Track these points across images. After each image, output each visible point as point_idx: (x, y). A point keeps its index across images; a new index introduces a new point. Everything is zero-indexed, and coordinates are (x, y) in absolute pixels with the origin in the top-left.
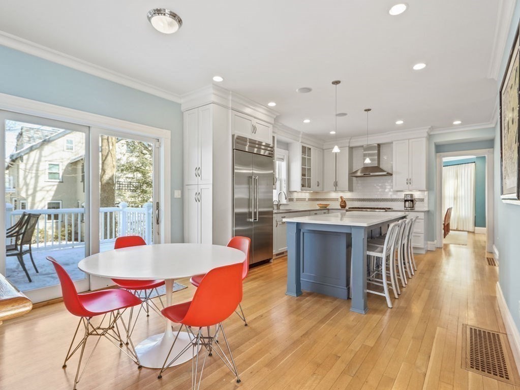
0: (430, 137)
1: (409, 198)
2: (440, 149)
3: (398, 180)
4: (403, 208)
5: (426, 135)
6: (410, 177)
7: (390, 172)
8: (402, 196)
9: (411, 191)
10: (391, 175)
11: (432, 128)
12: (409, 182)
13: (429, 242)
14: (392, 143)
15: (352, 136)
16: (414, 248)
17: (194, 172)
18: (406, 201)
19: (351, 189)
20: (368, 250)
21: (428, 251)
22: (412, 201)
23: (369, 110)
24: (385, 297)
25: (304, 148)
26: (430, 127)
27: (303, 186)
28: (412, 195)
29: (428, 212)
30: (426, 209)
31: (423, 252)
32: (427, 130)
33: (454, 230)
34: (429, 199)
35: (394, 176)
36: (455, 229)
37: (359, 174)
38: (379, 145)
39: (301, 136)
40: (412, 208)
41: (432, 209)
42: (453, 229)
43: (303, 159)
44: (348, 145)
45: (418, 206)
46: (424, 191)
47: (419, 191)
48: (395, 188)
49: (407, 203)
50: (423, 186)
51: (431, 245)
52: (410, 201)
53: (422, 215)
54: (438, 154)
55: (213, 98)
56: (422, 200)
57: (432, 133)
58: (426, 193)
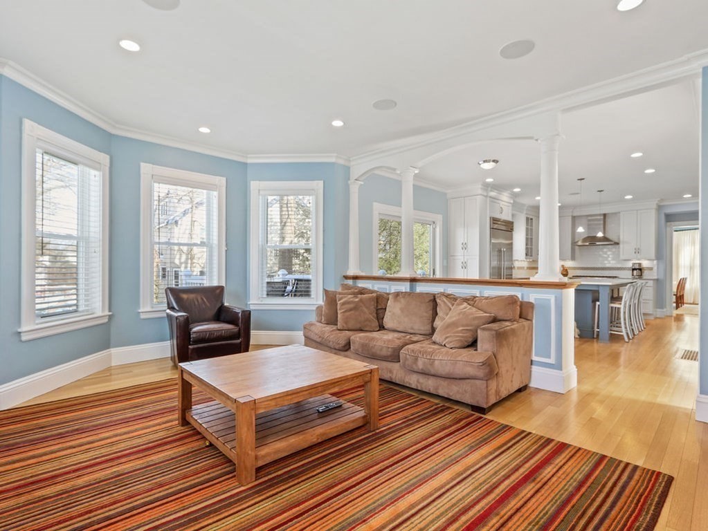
0: (659, 208)
1: (637, 267)
2: (670, 218)
3: (626, 250)
4: (631, 277)
5: (655, 206)
6: (639, 246)
7: (616, 241)
8: (630, 265)
9: (639, 260)
10: (618, 244)
11: (662, 200)
12: (637, 251)
13: (658, 310)
14: (619, 213)
15: (574, 207)
16: (644, 314)
17: (461, 246)
18: (633, 270)
19: (573, 258)
20: (611, 303)
21: (656, 318)
22: (640, 269)
23: (602, 191)
24: (622, 335)
25: (527, 219)
26: (659, 199)
27: (526, 255)
28: (640, 264)
29: (657, 280)
30: (656, 278)
31: (652, 318)
32: (657, 202)
33: (690, 304)
34: (658, 268)
35: (621, 246)
36: (692, 302)
37: (580, 243)
38: (605, 215)
39: (526, 208)
40: (640, 276)
41: (661, 277)
42: (689, 302)
43: (527, 229)
44: (571, 214)
45: (646, 274)
46: (654, 260)
47: (648, 260)
48: (622, 257)
49: (635, 272)
50: (653, 255)
51: (659, 313)
52: (639, 270)
53: (651, 283)
54: (668, 223)
55: (480, 192)
56: (651, 269)
57: (662, 204)
58: (655, 262)
